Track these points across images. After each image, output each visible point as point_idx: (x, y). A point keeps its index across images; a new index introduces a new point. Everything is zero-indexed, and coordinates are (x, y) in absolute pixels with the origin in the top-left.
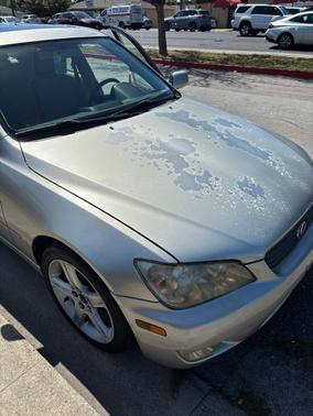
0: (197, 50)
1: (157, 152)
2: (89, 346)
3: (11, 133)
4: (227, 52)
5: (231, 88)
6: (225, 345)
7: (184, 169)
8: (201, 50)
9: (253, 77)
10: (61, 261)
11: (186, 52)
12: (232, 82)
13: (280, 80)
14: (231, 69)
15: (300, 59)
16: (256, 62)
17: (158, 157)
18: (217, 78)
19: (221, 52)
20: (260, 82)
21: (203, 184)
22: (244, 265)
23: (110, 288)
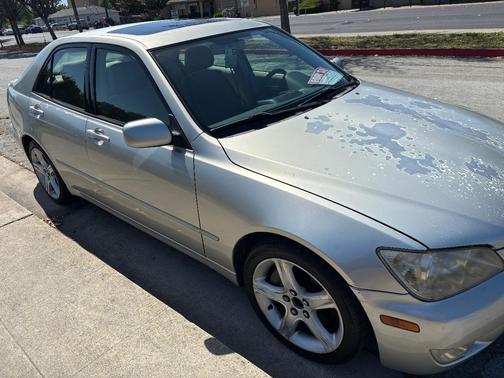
0: (326, 35)
1: (365, 138)
2: (300, 359)
3: (206, 130)
4: (362, 34)
5: (378, 73)
6: (477, 345)
7: (402, 154)
8: (331, 35)
9: (401, 60)
10: (275, 260)
11: (313, 39)
12: (377, 67)
13: (434, 60)
14: (372, 53)
15: (453, 35)
16: (400, 42)
17: (369, 142)
18: (358, 64)
19: (355, 35)
20: (411, 64)
21: (429, 168)
22: (495, 251)
23: (349, 281)
